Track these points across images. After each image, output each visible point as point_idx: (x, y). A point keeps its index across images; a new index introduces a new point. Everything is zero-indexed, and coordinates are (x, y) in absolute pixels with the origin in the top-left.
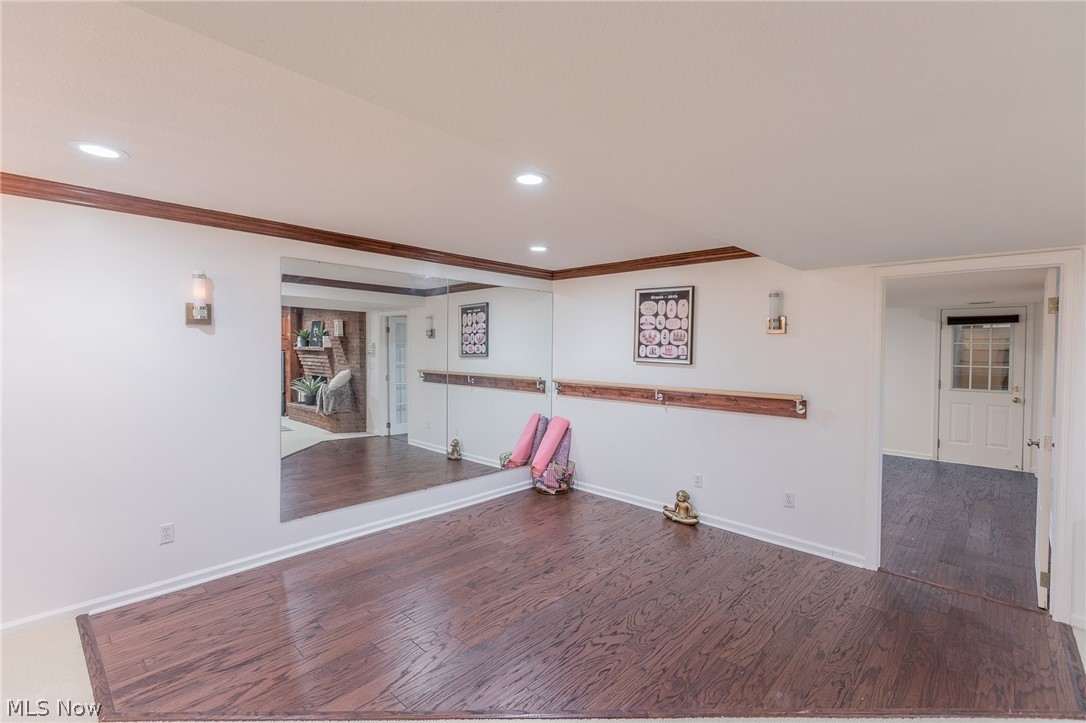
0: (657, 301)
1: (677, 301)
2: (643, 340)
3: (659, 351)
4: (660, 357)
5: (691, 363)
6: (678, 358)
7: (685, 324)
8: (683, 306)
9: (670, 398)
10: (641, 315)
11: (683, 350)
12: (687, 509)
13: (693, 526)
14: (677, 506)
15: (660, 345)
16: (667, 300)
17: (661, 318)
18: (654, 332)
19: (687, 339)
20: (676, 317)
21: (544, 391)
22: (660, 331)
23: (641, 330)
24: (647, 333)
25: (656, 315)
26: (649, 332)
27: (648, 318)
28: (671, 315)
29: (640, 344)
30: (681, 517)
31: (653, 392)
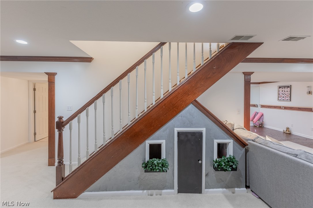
0: (283, 88)
1: (287, 88)
2: (279, 96)
3: (283, 99)
4: (283, 100)
5: (290, 101)
6: (287, 100)
7: (289, 93)
8: (289, 89)
9: (286, 108)
10: (279, 91)
11: (289, 98)
12: (289, 131)
13: (290, 134)
14: (287, 130)
15: (283, 97)
16: (285, 88)
17: (283, 92)
18: (282, 95)
19: (289, 96)
20: (287, 91)
21: (257, 107)
22: (283, 94)
23: (279, 94)
24: (280, 95)
25: (282, 91)
26: (281, 94)
27: (281, 92)
28: (286, 91)
29: (279, 97)
30: (287, 132)
31: (281, 107)
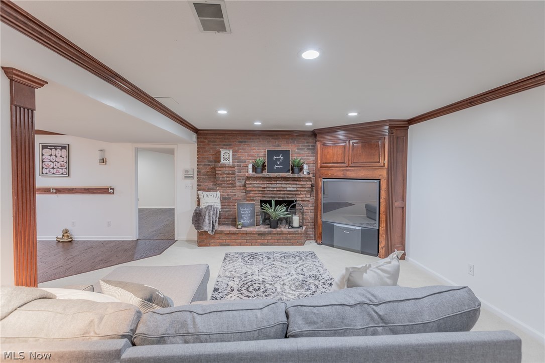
0: (51, 149)
1: (61, 150)
2: (44, 166)
3: (53, 171)
4: (54, 174)
5: (69, 176)
6: (62, 174)
7: (66, 160)
8: (64, 152)
9: (59, 191)
10: (43, 155)
11: (66, 171)
12: (68, 236)
13: (70, 241)
14: (63, 236)
15: (53, 168)
16: (56, 149)
17: (53, 157)
18: (50, 163)
19: (66, 165)
20: (61, 156)
22: (53, 162)
23: (43, 162)
24: (46, 163)
25: (51, 155)
26: (47, 162)
27: (46, 157)
28: (58, 155)
29: (43, 168)
30: (66, 239)
31: (50, 189)
